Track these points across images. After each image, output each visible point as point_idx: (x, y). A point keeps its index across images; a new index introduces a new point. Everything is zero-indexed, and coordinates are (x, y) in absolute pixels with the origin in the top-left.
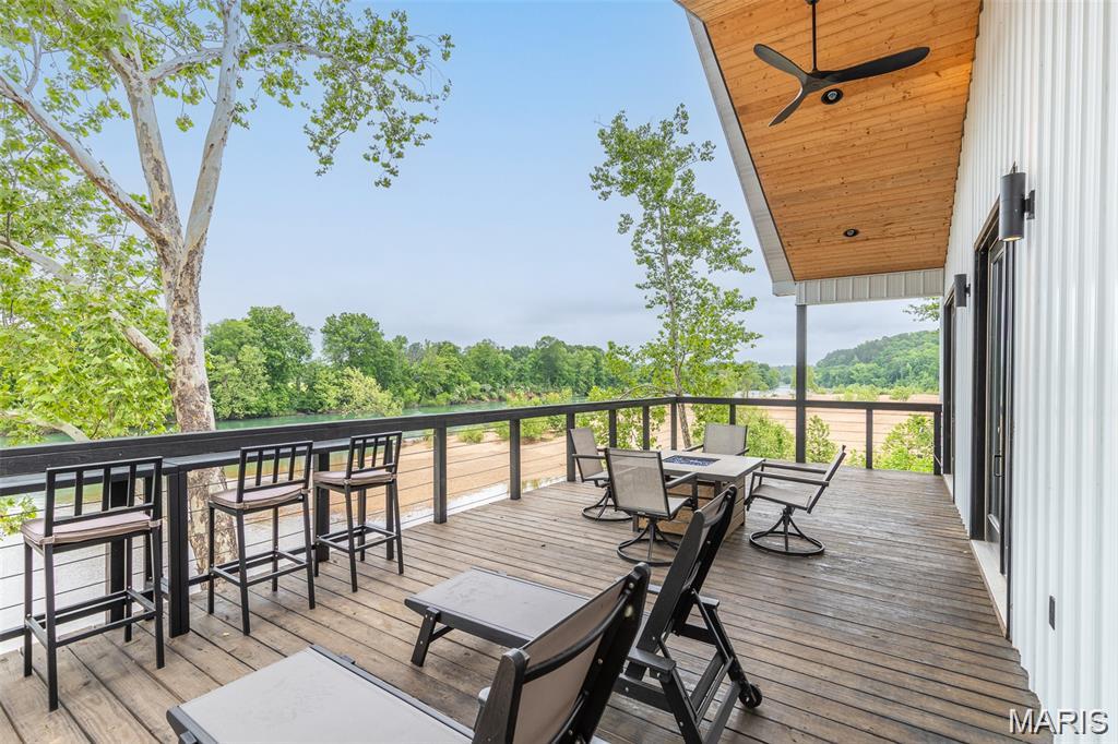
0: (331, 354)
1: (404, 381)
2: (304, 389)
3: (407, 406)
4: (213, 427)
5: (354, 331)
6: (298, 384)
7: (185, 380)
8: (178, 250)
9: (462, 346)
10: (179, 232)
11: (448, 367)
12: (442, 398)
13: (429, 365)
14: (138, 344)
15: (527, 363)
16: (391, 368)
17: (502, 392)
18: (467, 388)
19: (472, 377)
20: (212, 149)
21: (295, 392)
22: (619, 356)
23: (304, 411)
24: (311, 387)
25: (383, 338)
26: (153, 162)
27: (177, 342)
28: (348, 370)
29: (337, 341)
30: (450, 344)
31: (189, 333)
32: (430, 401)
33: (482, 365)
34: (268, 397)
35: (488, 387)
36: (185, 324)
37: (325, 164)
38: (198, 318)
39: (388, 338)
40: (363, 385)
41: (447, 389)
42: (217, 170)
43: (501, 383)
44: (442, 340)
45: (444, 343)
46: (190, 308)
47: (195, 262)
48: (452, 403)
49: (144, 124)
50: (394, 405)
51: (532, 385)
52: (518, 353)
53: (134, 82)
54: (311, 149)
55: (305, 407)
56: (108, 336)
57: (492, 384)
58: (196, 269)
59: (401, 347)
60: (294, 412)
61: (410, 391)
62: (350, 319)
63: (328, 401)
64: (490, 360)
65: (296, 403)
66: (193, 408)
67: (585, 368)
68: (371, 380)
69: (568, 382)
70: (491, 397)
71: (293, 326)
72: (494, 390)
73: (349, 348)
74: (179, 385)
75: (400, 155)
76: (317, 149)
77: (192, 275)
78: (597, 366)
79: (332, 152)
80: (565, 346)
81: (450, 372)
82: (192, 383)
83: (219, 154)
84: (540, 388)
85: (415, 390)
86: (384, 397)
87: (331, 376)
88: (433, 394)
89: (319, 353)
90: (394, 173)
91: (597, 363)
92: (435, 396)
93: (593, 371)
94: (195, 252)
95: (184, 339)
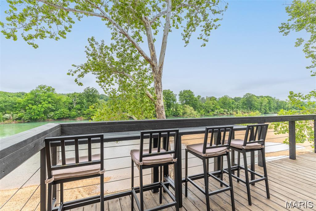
0: (181, 101)
1: (200, 108)
2: (174, 110)
3: (201, 115)
4: (165, 119)
5: (187, 94)
6: (173, 109)
7: (159, 104)
8: (157, 68)
9: (217, 97)
10: (157, 63)
11: (213, 104)
12: (211, 113)
13: (207, 104)
14: (148, 95)
15: (240, 103)
16: (197, 104)
17: (231, 112)
18: (219, 110)
19: (221, 107)
20: (165, 37)
21: (172, 111)
22: (295, 97)
23: (175, 116)
24: (176, 110)
25: (195, 96)
26: (151, 45)
27: (157, 93)
28: (186, 105)
29: (182, 98)
30: (214, 97)
31: (159, 91)
32: (208, 114)
33: (224, 103)
34: (167, 112)
35: (226, 110)
36: (159, 88)
37: (187, 43)
38: (161, 86)
39: (196, 96)
40: (189, 109)
41: (213, 110)
42: (166, 43)
43: (231, 109)
44: (211, 96)
45: (212, 97)
46: (160, 84)
47: (161, 70)
48: (214, 115)
49: (149, 35)
50: (198, 115)
51: (242, 110)
52: (236, 99)
53: (147, 24)
54: (183, 40)
55: (175, 115)
56: (143, 92)
57: (228, 109)
58: (161, 72)
59: (199, 99)
60: (172, 116)
61: (202, 111)
62: (186, 92)
63: (180, 113)
64: (227, 102)
65: (173, 114)
66: (161, 112)
67: (264, 104)
68: (192, 108)
69: (257, 109)
70: (227, 113)
71: (172, 94)
72: (228, 111)
73: (185, 99)
74: (157, 106)
75: (209, 35)
76: (185, 39)
77: (160, 74)
78: (269, 103)
79: (189, 39)
80: (255, 96)
81: (214, 105)
82: (160, 105)
83: (167, 38)
84: (246, 111)
85: (203, 111)
86: (195, 113)
87: (182, 107)
88: (208, 112)
89: (178, 101)
90: (207, 41)
91: (269, 102)
92: (209, 113)
93: (268, 105)
94: (161, 68)
95: (158, 92)
